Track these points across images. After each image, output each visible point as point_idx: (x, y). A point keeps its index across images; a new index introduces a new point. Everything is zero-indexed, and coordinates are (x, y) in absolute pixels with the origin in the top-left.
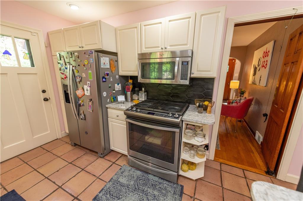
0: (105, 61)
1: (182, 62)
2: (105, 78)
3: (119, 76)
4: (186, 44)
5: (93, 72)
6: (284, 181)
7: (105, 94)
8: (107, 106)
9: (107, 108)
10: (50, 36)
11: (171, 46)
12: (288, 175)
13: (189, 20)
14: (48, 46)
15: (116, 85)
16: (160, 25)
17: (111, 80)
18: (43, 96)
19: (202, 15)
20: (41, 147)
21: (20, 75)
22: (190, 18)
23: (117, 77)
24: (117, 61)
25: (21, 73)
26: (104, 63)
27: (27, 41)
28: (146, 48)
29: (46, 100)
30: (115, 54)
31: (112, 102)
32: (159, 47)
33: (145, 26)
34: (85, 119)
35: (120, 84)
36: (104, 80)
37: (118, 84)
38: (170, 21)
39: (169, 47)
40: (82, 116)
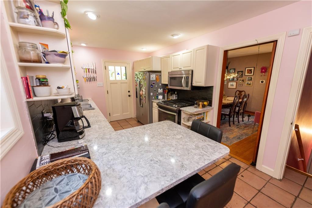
0: (153, 77)
1: (186, 77)
2: (153, 86)
3: (162, 84)
4: (190, 67)
5: (146, 82)
6: (260, 170)
7: (152, 94)
8: (152, 101)
9: (153, 102)
10: (134, 63)
11: (184, 67)
12: (263, 166)
13: (191, 54)
14: (133, 69)
15: (159, 89)
16: (179, 55)
17: (156, 86)
18: (128, 94)
19: (197, 50)
20: (126, 120)
21: (122, 84)
22: (192, 52)
23: (160, 84)
24: (160, 76)
25: (122, 82)
26: (153, 78)
27: (126, 67)
28: (173, 68)
29: (129, 96)
30: (160, 72)
31: (156, 99)
32: (178, 68)
33: (173, 56)
34: (142, 107)
35: (162, 89)
36: (152, 86)
37: (161, 89)
38: (183, 54)
39: (183, 68)
40: (141, 105)
